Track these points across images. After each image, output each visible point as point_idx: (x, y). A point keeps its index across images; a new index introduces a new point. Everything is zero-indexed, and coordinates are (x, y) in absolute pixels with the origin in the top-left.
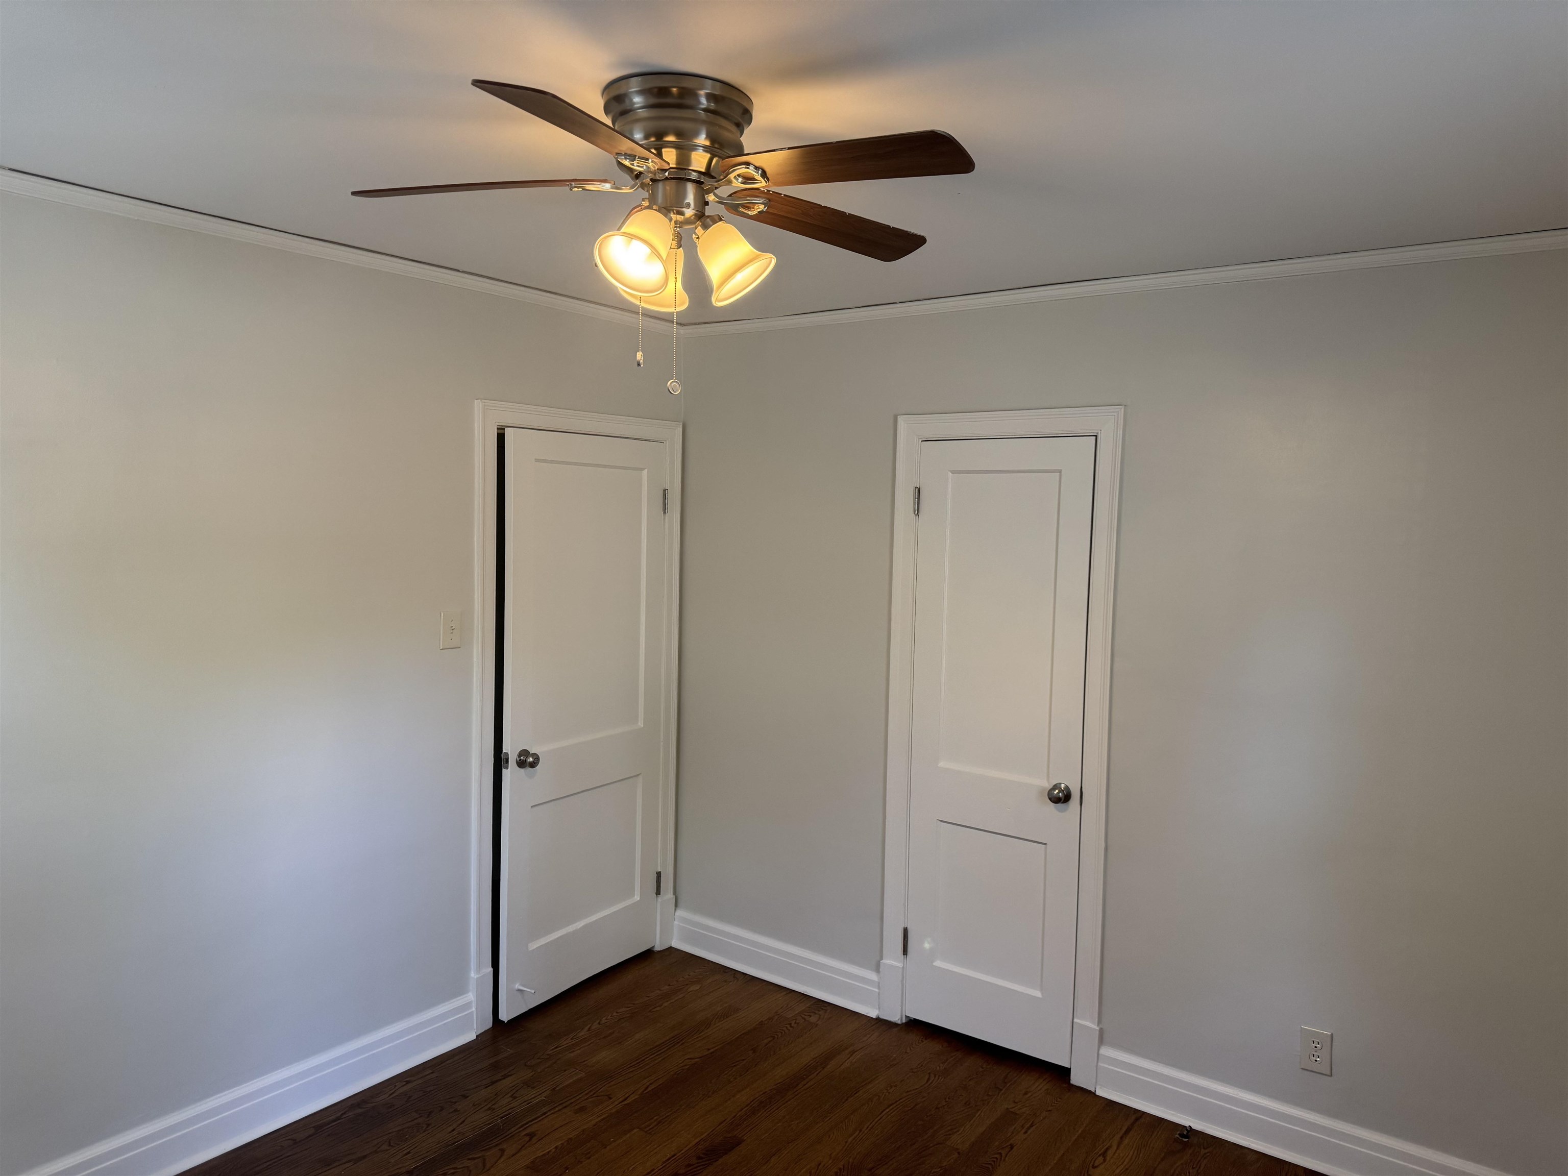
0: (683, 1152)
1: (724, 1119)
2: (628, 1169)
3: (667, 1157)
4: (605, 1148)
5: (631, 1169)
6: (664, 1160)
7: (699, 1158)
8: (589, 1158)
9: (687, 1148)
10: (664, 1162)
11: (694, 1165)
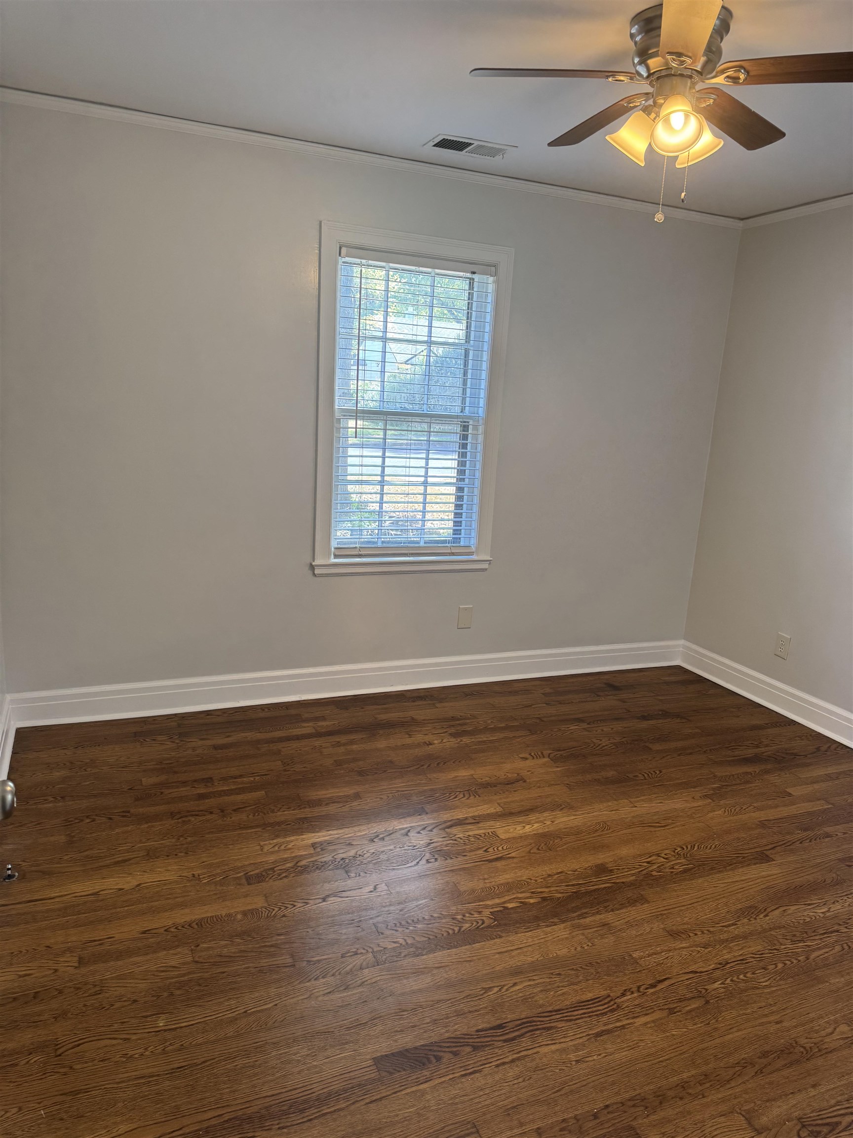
0: (451, 1076)
1: (371, 1105)
2: (524, 1081)
3: (472, 1076)
4: (539, 1128)
5: (520, 1080)
6: (478, 1074)
7: (438, 1059)
8: (564, 1120)
9: (443, 1079)
10: (480, 1071)
11: (450, 1052)
